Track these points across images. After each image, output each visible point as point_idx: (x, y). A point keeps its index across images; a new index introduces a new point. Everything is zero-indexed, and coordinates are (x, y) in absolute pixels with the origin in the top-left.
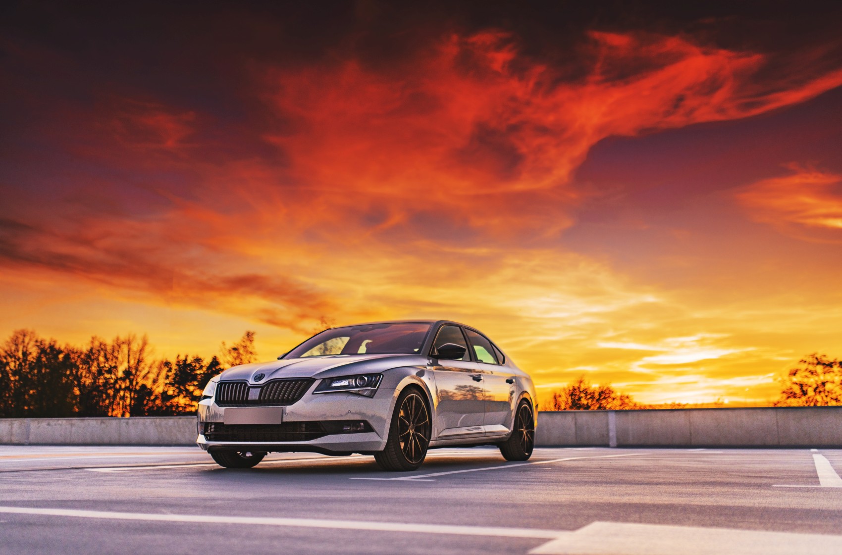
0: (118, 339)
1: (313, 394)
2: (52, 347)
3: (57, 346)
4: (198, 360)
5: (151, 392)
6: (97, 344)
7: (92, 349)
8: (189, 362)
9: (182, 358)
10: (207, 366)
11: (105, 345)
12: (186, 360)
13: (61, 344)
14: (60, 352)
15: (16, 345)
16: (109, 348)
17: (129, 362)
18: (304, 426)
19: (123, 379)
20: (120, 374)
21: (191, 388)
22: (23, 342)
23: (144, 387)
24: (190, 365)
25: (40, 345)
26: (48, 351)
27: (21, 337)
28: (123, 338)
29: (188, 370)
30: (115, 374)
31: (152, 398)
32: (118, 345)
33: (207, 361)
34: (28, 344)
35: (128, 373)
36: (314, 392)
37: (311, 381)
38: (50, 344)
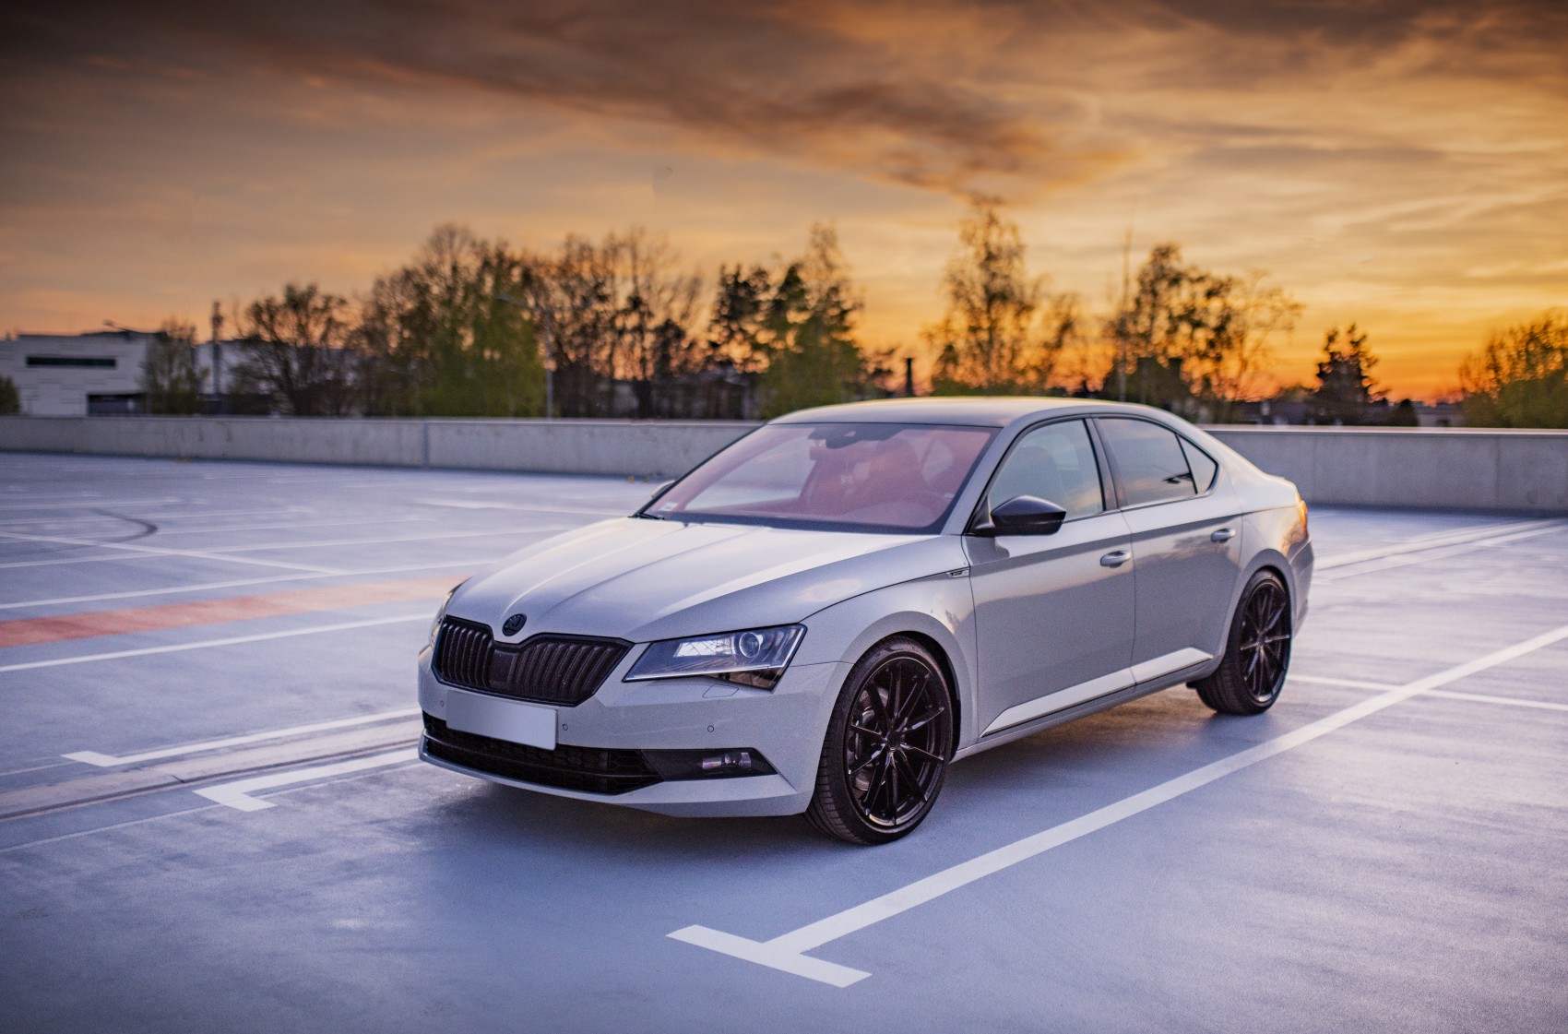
0: (612, 237)
1: (624, 681)
2: (500, 256)
3: (508, 253)
4: (761, 274)
5: (680, 334)
6: (575, 247)
7: (568, 257)
8: (742, 279)
9: (731, 270)
10: (780, 285)
11: (591, 250)
12: (737, 276)
13: (514, 251)
14: (513, 264)
15: (440, 252)
16: (598, 258)
17: (635, 279)
18: (605, 756)
19: (626, 312)
20: (622, 303)
21: (751, 328)
22: (451, 246)
23: (668, 325)
24: (746, 284)
25: (479, 248)
26: (495, 262)
27: (446, 238)
28: (621, 234)
29: (742, 293)
30: (613, 304)
31: (685, 344)
32: (613, 251)
33: (777, 277)
34: (460, 249)
35: (636, 302)
36: (627, 675)
37: (621, 647)
38: (497, 249)
